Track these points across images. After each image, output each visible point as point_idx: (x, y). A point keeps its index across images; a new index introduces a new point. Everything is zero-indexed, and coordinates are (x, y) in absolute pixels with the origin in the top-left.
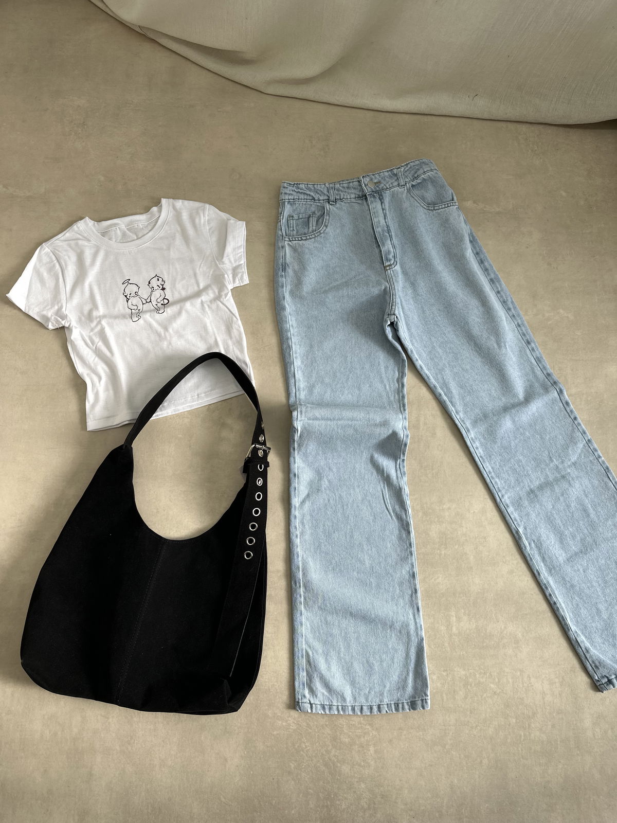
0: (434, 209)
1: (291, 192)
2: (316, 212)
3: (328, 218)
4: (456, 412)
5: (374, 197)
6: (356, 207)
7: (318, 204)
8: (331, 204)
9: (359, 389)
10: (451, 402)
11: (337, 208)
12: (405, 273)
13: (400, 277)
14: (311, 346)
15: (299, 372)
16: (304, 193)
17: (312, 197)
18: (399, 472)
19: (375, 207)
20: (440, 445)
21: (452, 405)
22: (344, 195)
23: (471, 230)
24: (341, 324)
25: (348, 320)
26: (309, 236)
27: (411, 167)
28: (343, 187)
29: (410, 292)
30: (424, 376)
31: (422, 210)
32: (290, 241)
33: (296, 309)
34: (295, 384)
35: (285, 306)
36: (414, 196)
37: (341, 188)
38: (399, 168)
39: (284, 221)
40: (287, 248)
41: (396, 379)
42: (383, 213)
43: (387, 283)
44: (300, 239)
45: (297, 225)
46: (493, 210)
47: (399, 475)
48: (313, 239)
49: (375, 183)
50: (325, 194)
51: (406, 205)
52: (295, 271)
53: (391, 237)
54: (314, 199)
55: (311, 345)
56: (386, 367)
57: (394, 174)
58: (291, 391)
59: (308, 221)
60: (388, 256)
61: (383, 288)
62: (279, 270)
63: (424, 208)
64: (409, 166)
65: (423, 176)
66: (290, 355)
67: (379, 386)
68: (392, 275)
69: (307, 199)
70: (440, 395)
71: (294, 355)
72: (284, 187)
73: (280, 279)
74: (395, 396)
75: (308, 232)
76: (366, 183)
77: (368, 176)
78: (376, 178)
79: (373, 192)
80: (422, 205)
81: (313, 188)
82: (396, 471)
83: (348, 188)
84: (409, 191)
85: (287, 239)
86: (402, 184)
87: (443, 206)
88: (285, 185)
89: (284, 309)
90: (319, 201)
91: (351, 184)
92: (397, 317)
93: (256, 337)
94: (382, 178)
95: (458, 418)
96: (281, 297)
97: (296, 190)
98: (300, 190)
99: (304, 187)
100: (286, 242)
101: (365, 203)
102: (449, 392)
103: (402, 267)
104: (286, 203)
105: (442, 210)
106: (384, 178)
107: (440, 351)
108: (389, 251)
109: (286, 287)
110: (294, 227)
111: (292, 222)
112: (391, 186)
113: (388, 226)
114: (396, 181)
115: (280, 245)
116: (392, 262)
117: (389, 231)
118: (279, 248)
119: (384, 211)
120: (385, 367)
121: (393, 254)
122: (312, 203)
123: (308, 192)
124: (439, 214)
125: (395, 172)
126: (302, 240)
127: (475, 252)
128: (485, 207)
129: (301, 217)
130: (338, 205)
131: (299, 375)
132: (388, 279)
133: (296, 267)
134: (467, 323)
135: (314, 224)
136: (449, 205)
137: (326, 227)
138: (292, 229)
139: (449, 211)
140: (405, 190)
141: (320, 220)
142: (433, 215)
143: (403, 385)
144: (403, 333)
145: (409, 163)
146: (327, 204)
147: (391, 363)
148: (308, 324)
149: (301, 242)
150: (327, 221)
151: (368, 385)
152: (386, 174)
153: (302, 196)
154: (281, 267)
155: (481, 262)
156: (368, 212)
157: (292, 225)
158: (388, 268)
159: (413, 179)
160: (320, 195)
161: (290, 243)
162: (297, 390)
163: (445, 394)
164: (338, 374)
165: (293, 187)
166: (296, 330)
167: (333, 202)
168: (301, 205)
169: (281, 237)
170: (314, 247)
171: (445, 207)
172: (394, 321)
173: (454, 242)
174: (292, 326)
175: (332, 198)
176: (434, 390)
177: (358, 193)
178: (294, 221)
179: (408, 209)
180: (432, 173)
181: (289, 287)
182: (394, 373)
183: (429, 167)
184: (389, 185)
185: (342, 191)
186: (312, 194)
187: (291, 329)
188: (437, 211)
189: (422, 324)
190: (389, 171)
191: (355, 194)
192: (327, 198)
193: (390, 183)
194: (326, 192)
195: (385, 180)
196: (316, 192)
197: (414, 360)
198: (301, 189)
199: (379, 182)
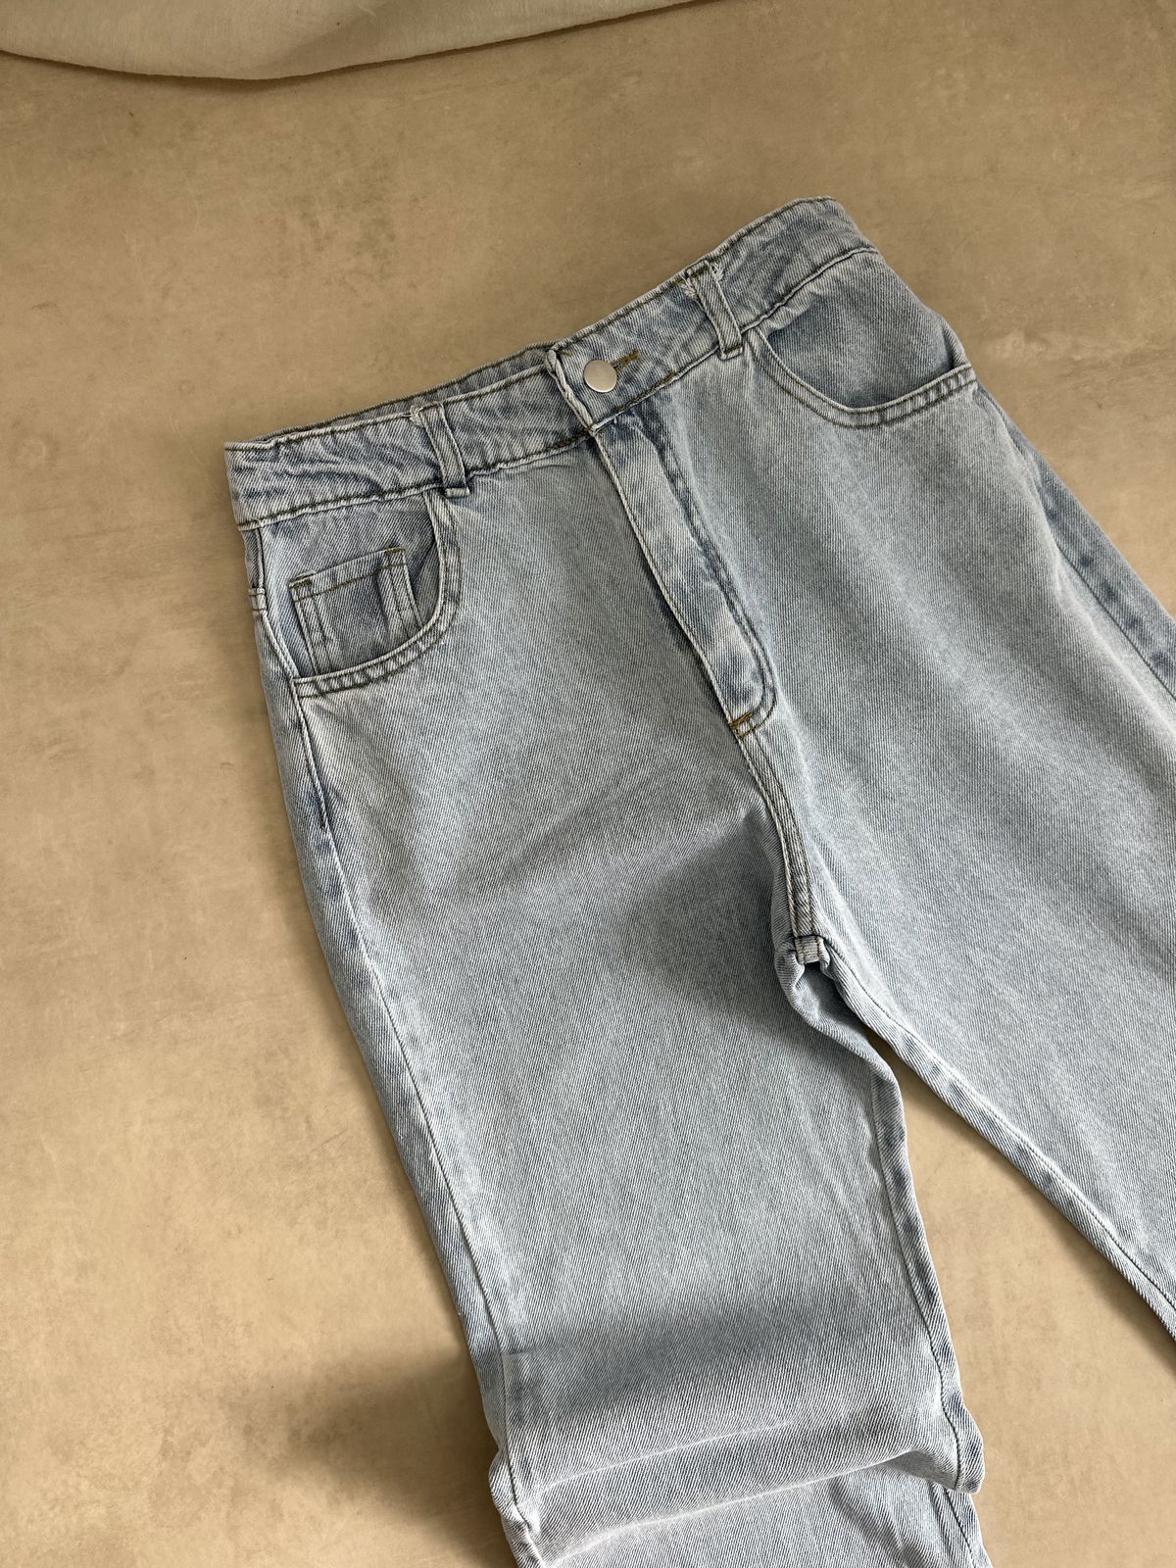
0: (883, 421)
1: (275, 483)
2: (402, 541)
3: (452, 559)
4: (1122, 1232)
5: (626, 434)
6: (562, 485)
7: (399, 506)
8: (453, 499)
9: (732, 1228)
10: (1095, 1196)
11: (478, 509)
12: (815, 720)
13: (799, 746)
14: (508, 1099)
15: (485, 1222)
16: (331, 475)
17: (368, 480)
18: (946, 1515)
19: (636, 478)
20: (1078, 1366)
21: (1102, 1207)
22: (497, 445)
23: (1041, 466)
24: (605, 976)
25: (627, 955)
26: (394, 657)
27: (751, 256)
28: (488, 412)
29: (848, 793)
30: (974, 1120)
31: (834, 438)
32: (323, 694)
33: (414, 960)
34: (478, 1277)
35: (364, 971)
36: (790, 385)
37: (477, 418)
38: (701, 272)
39: (276, 613)
40: (319, 729)
41: (865, 1154)
42: (676, 491)
43: (753, 793)
44: (358, 679)
45: (336, 616)
46: (1110, 353)
47: (953, 1530)
48: (413, 669)
49: (616, 366)
50: (416, 458)
51: (764, 433)
52: (374, 816)
53: (727, 588)
54: (375, 489)
55: (507, 1094)
56: (819, 1113)
57: (688, 299)
58: (467, 1308)
59: (376, 585)
60: (735, 682)
61: (742, 813)
62: (305, 823)
63: (842, 425)
64: (743, 253)
65: (812, 287)
66: (429, 1164)
67: (807, 1197)
68: (768, 750)
69: (348, 498)
70: (1049, 1179)
71: (448, 1164)
72: (239, 470)
73: (320, 863)
74: (875, 1228)
75: (386, 637)
76: (577, 376)
77: (578, 341)
78: (613, 341)
79: (615, 410)
80: (831, 413)
81: (360, 445)
82: (937, 1513)
83: (507, 410)
84: (764, 363)
85: (308, 690)
86: (731, 339)
87: (921, 401)
88: (241, 459)
89: (361, 981)
90: (400, 490)
91: (516, 392)
92: (826, 942)
93: (278, 1113)
94: (640, 335)
95: (1132, 1252)
96: (342, 939)
97: (290, 470)
98: (307, 467)
99: (321, 449)
100: (307, 704)
101: (591, 463)
102: (1076, 1160)
103: (797, 701)
104: (267, 535)
105: (917, 418)
106: (647, 334)
107: (1011, 995)
108: (734, 659)
109: (352, 887)
110: (327, 625)
111: (310, 608)
112: (685, 357)
113: (706, 546)
114: (699, 328)
115: (286, 717)
116: (757, 699)
117: (715, 565)
118: (284, 729)
119: (680, 484)
120: (812, 1113)
121: (754, 664)
122: (374, 508)
123: (346, 467)
124: (907, 437)
125: (690, 293)
126: (369, 681)
127: (1074, 556)
128: (1076, 347)
129: (342, 577)
130: (482, 496)
131: (484, 1235)
132: (757, 776)
133: (374, 797)
134: (1102, 870)
135: (405, 594)
136: (944, 390)
137: (455, 599)
138: (317, 636)
139: (948, 421)
140: (745, 364)
141: (426, 573)
142: (883, 445)
143: (900, 1180)
144: (866, 990)
145: (740, 239)
146: (439, 503)
147: (834, 1091)
148: (474, 1011)
149: (366, 694)
150: (454, 576)
151: (763, 1205)
152: (654, 310)
153: (323, 490)
154: (309, 810)
155: (1107, 595)
156: (613, 499)
157: (314, 622)
158: (743, 728)
159: (772, 305)
160: (400, 466)
161: (321, 702)
162: (490, 1298)
163: (1067, 1170)
164: (636, 1188)
165: (275, 459)
166: (431, 1049)
167: (460, 485)
168: (330, 525)
169: (282, 684)
170: (425, 701)
171: (929, 405)
172: (822, 959)
173: (992, 548)
174: (414, 1040)
175: (451, 471)
176: (1022, 1163)
177: (553, 426)
178: (320, 600)
179: (778, 452)
180: (849, 265)
181: (364, 885)
182: (855, 1126)
183: (833, 237)
184: (676, 358)
185: (483, 428)
186: (363, 469)
187: (408, 1051)
188: (897, 426)
189: (921, 906)
190: (664, 291)
191: (543, 432)
192: (426, 473)
193: (677, 347)
194: (420, 450)
195: (653, 338)
196: (379, 455)
197: (924, 1070)
198: (312, 461)
199: (633, 355)
